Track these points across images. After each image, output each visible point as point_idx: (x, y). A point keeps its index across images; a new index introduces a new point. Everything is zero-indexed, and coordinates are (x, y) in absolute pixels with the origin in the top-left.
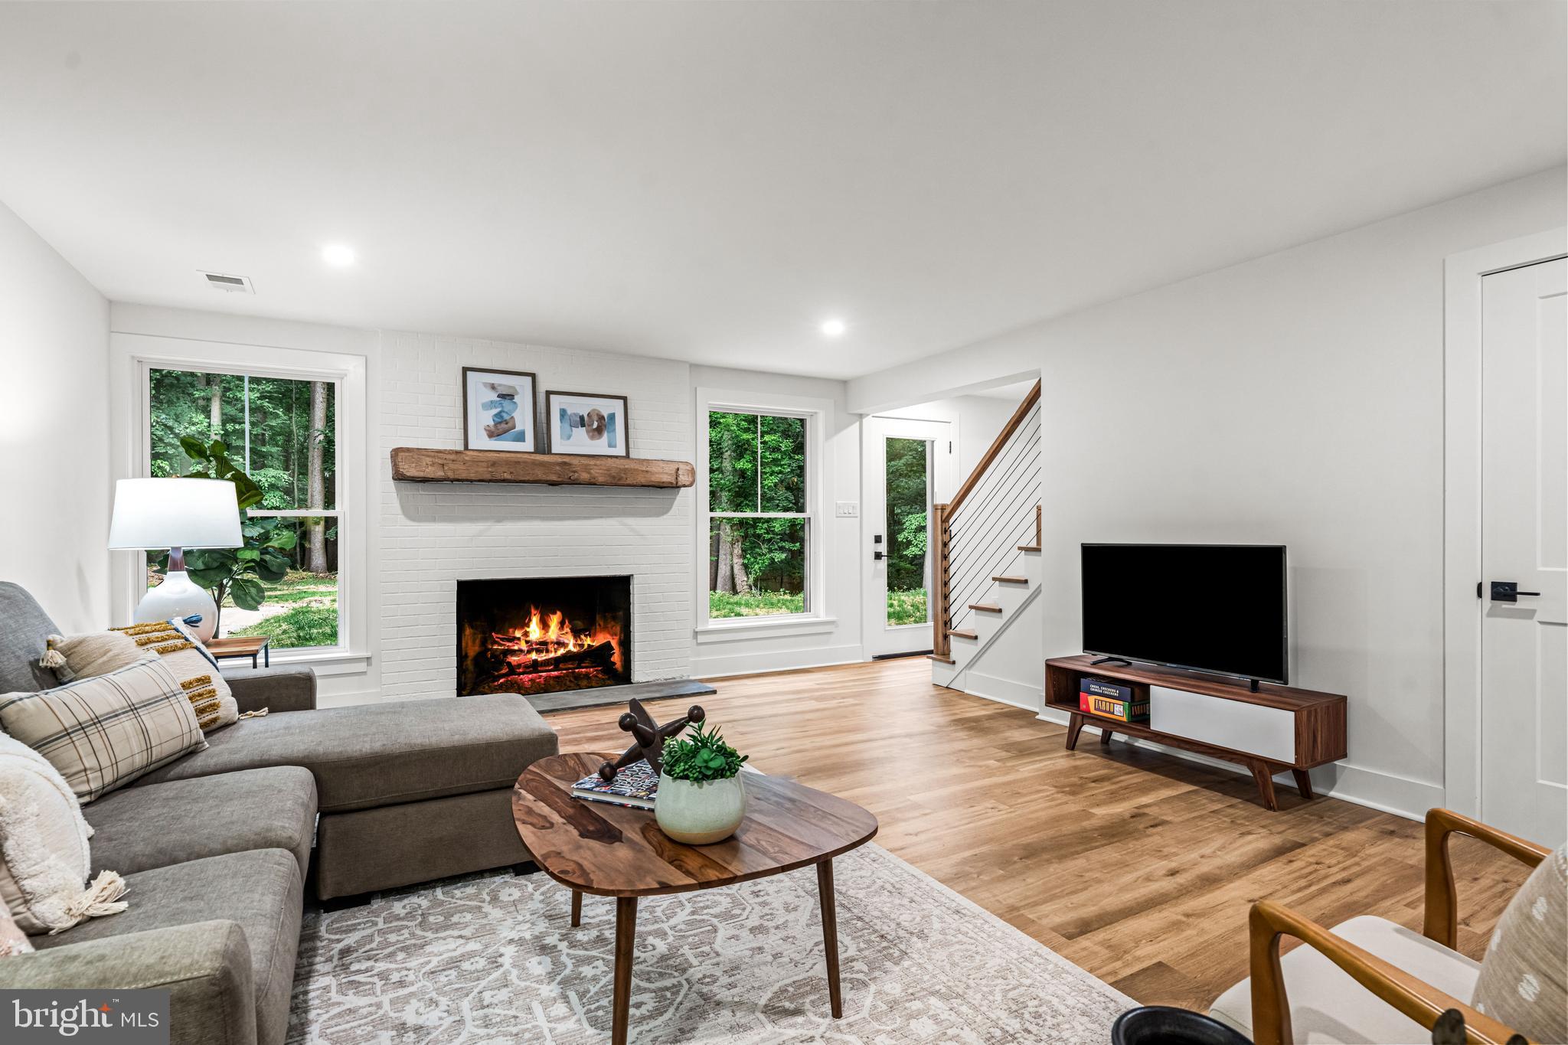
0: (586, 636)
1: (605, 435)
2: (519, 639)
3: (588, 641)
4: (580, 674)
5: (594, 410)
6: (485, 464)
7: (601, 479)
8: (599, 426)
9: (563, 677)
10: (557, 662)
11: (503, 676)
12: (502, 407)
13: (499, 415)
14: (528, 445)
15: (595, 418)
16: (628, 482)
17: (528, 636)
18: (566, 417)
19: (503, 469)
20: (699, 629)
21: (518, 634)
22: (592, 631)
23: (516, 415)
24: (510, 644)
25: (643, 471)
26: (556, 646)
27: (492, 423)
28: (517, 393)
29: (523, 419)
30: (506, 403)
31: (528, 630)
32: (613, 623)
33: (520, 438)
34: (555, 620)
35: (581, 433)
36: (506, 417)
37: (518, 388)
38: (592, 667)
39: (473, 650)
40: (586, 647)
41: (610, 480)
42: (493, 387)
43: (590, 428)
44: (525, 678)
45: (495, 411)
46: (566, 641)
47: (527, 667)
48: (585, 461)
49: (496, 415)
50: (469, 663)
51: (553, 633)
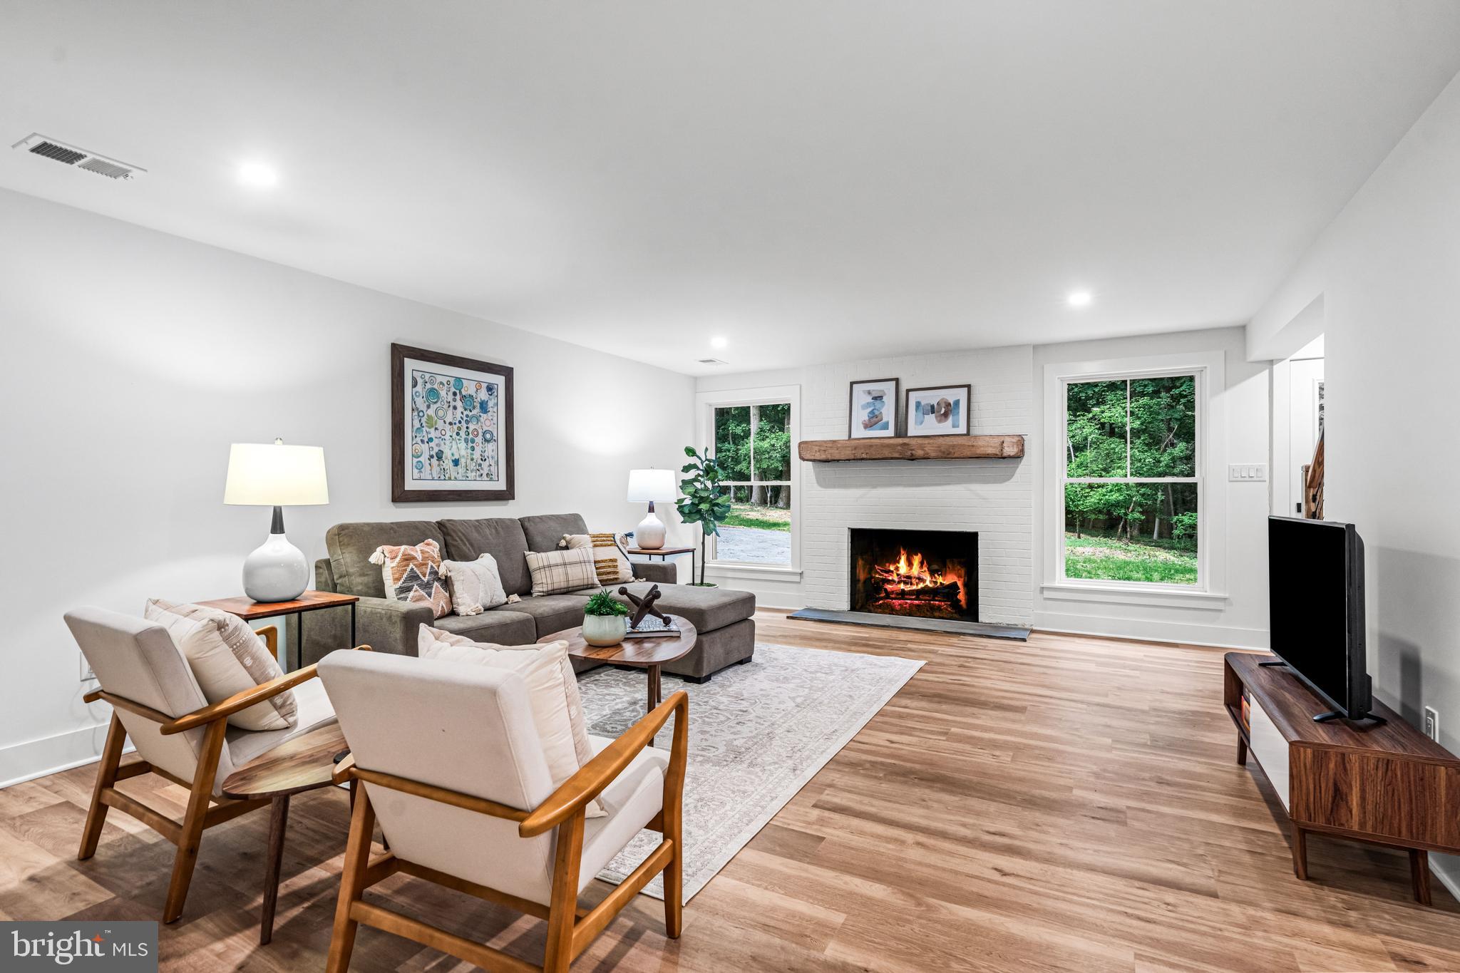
0: (939, 575)
1: (951, 418)
2: (892, 572)
3: (940, 580)
4: (934, 605)
5: (943, 399)
6: (850, 449)
7: (933, 454)
8: (946, 411)
9: (922, 606)
10: (918, 593)
11: (881, 599)
12: (875, 406)
13: (872, 412)
14: (890, 432)
15: (943, 405)
16: (956, 455)
17: (898, 571)
18: (921, 408)
19: (862, 451)
20: (1046, 585)
21: (892, 568)
22: (944, 572)
23: (884, 411)
24: (887, 575)
25: (969, 446)
26: (917, 581)
27: (867, 418)
28: (885, 394)
29: (888, 414)
30: (878, 403)
31: (898, 565)
32: (959, 567)
33: (886, 427)
34: (917, 560)
35: (931, 418)
36: (877, 413)
37: (886, 391)
38: (943, 601)
39: (862, 576)
40: (939, 584)
41: (940, 454)
42: (869, 393)
43: (938, 414)
44: (897, 602)
45: (870, 409)
46: (925, 578)
47: (897, 594)
48: (920, 441)
49: (870, 413)
50: (860, 586)
51: (915, 570)
